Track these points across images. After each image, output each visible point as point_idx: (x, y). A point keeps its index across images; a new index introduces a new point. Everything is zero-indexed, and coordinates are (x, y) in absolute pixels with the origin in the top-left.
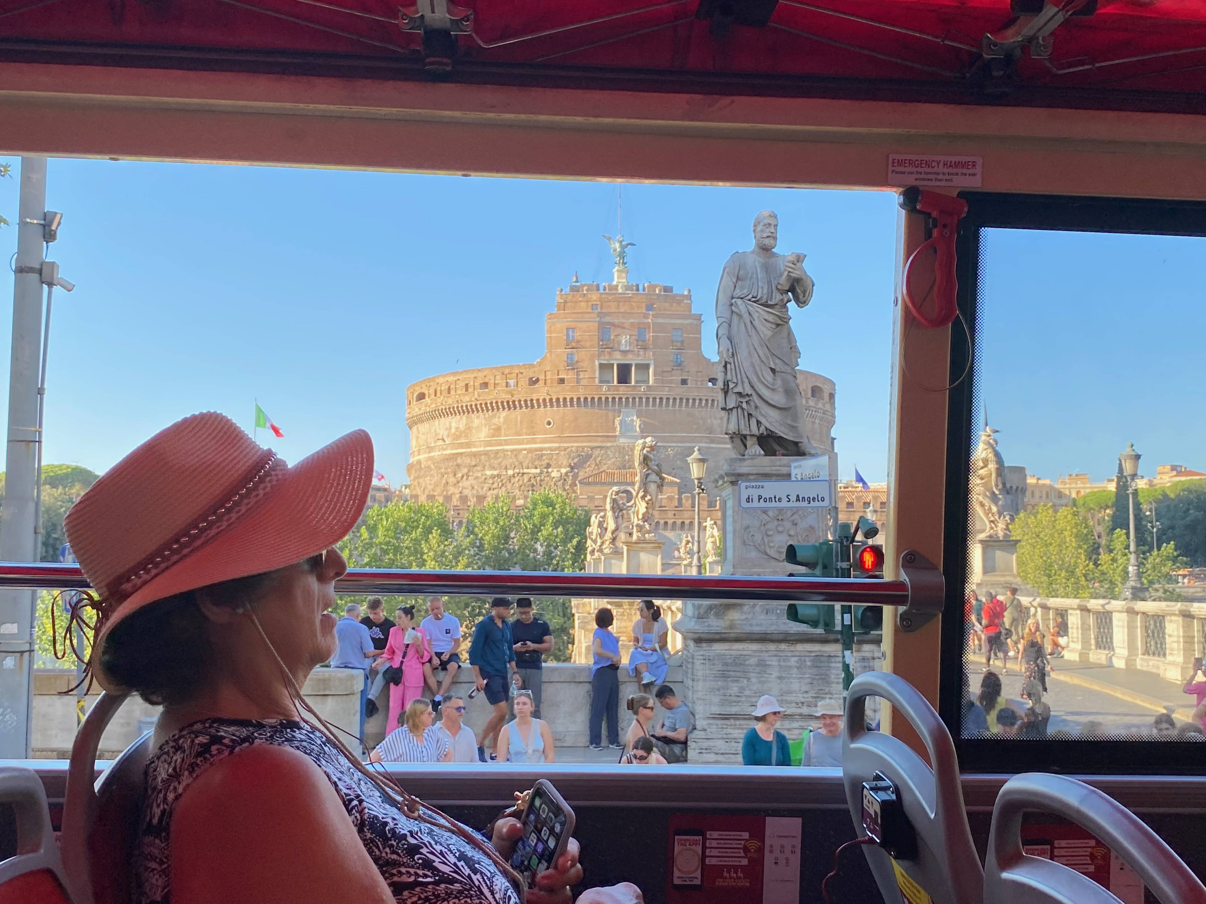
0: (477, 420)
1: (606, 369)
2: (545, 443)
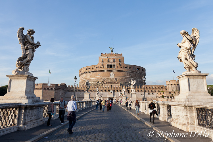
0: (88, 74)
1: (108, 65)
2: (98, 77)
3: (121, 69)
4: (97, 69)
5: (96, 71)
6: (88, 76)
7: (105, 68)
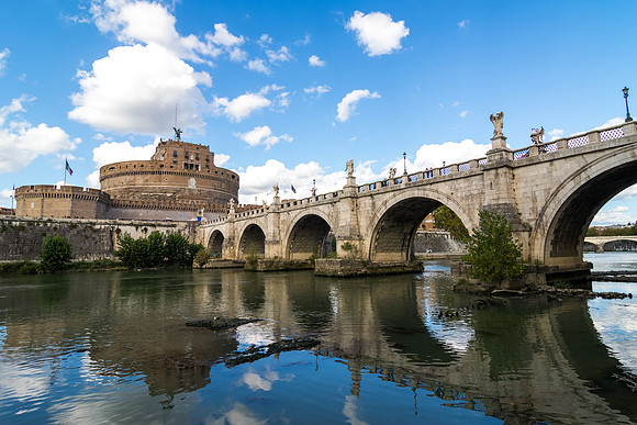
0: (138, 177)
1: (186, 164)
2: (164, 185)
3: (208, 174)
4: (164, 170)
5: (160, 173)
6: (140, 181)
7: (180, 167)
